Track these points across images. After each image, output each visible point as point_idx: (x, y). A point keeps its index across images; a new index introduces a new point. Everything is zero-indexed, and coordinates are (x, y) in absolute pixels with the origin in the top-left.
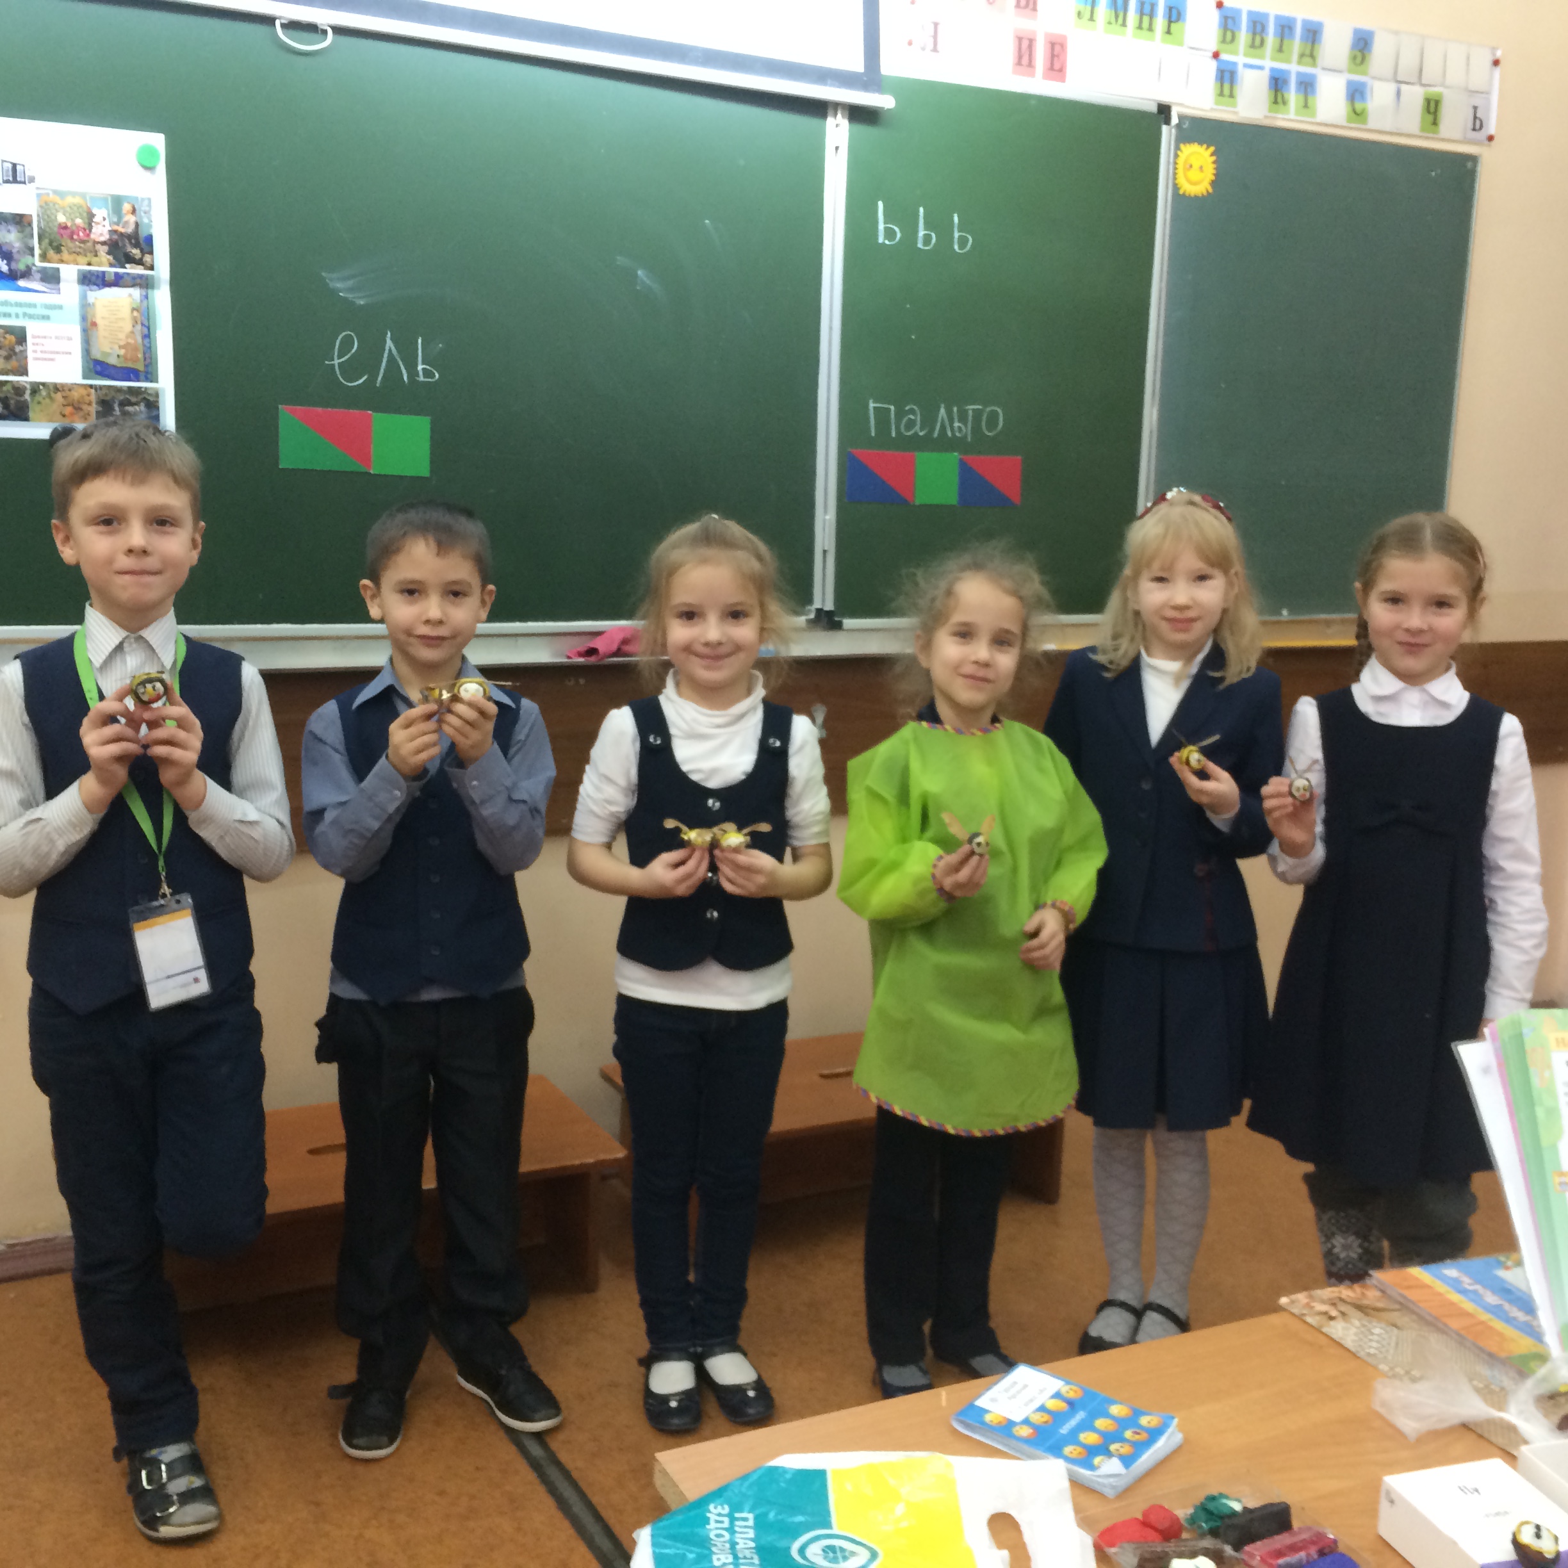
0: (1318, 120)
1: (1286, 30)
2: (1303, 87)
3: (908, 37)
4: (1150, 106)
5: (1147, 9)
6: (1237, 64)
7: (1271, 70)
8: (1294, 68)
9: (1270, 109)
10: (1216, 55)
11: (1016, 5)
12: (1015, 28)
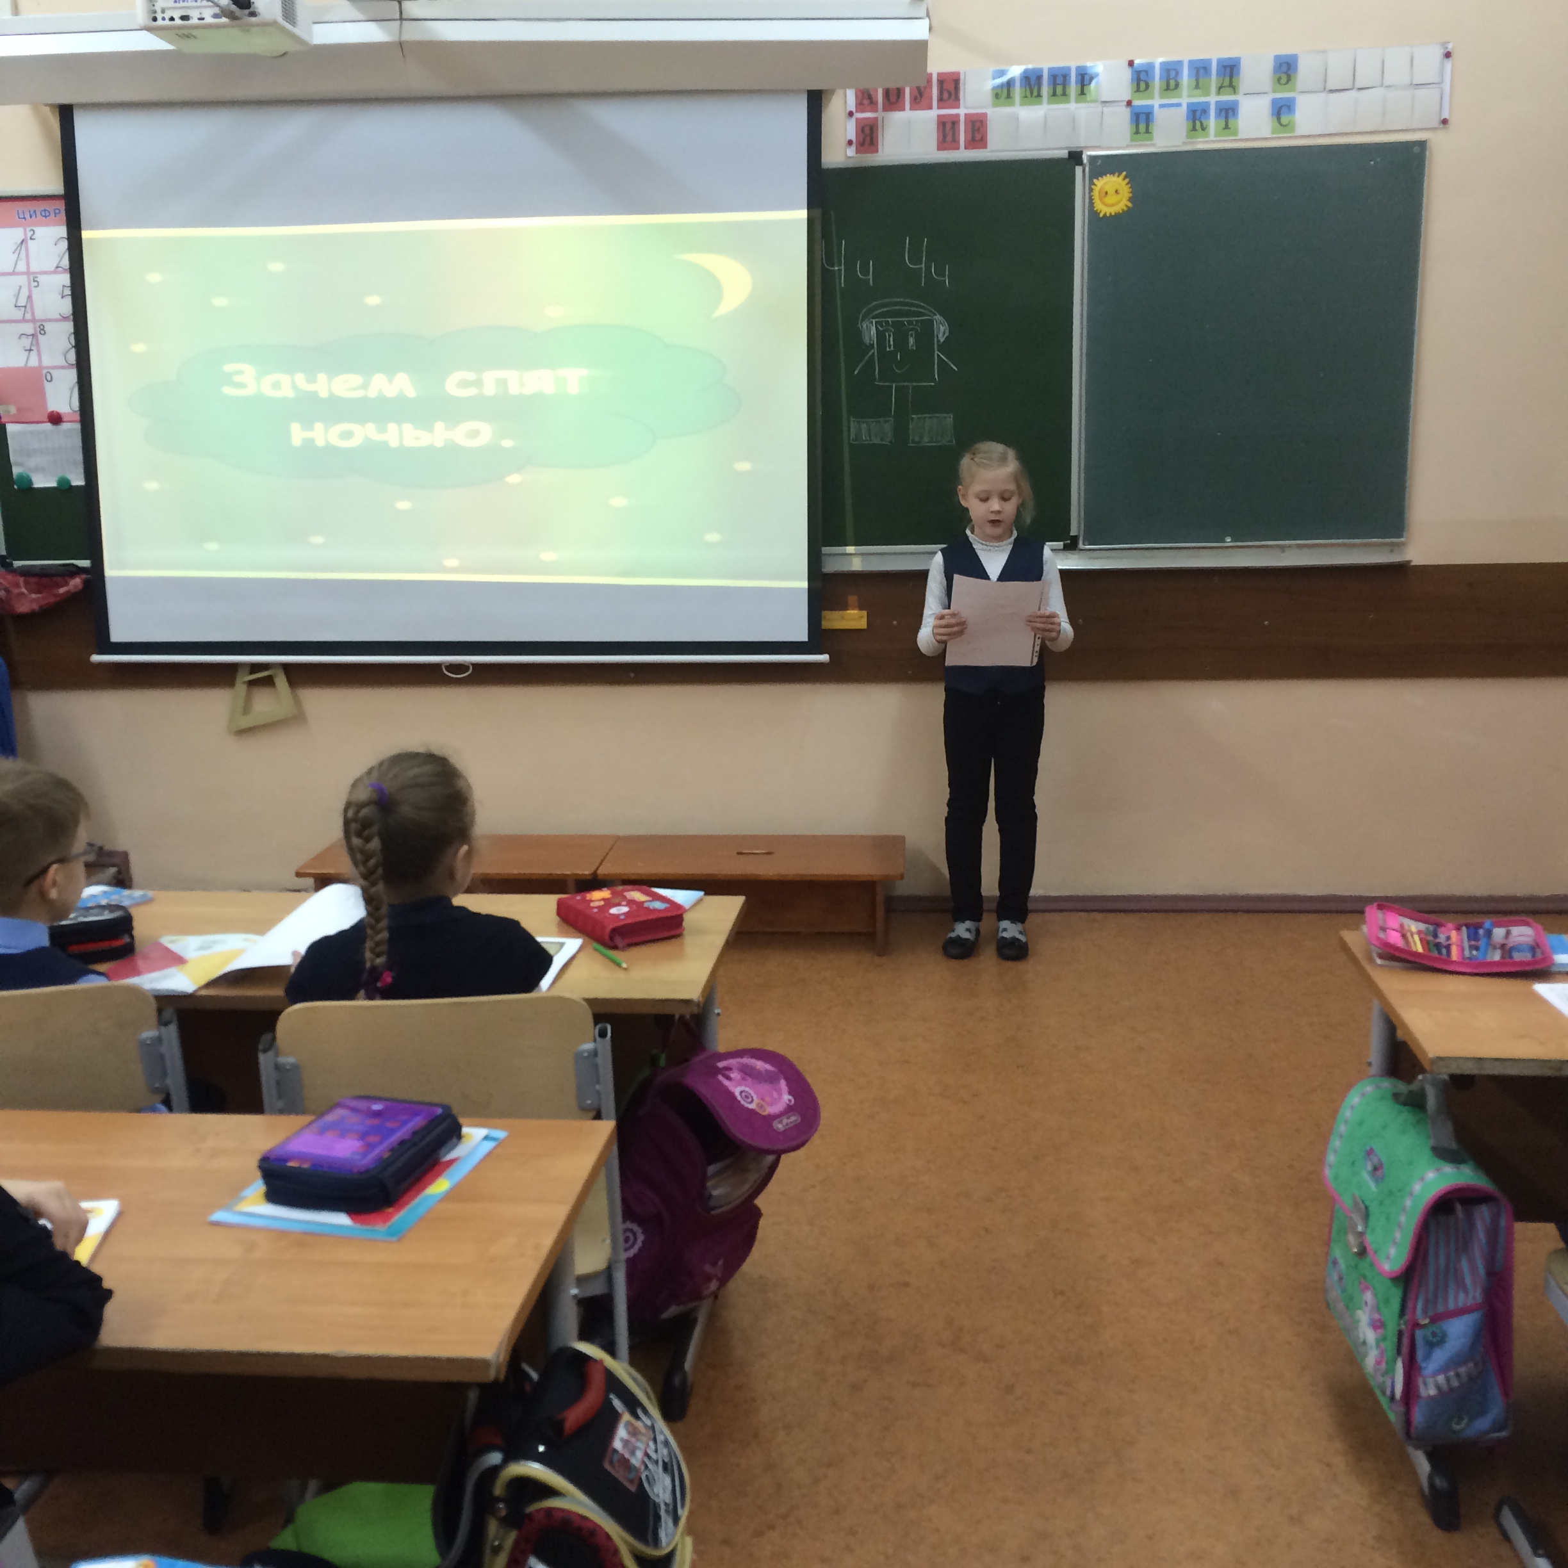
0: (1241, 138)
1: (1202, 71)
2: (1223, 113)
3: (848, 139)
4: (1064, 154)
5: (1060, 80)
6: (1152, 107)
7: (1189, 105)
8: (1213, 99)
9: (1188, 137)
10: (1129, 103)
11: (941, 100)
12: (939, 116)
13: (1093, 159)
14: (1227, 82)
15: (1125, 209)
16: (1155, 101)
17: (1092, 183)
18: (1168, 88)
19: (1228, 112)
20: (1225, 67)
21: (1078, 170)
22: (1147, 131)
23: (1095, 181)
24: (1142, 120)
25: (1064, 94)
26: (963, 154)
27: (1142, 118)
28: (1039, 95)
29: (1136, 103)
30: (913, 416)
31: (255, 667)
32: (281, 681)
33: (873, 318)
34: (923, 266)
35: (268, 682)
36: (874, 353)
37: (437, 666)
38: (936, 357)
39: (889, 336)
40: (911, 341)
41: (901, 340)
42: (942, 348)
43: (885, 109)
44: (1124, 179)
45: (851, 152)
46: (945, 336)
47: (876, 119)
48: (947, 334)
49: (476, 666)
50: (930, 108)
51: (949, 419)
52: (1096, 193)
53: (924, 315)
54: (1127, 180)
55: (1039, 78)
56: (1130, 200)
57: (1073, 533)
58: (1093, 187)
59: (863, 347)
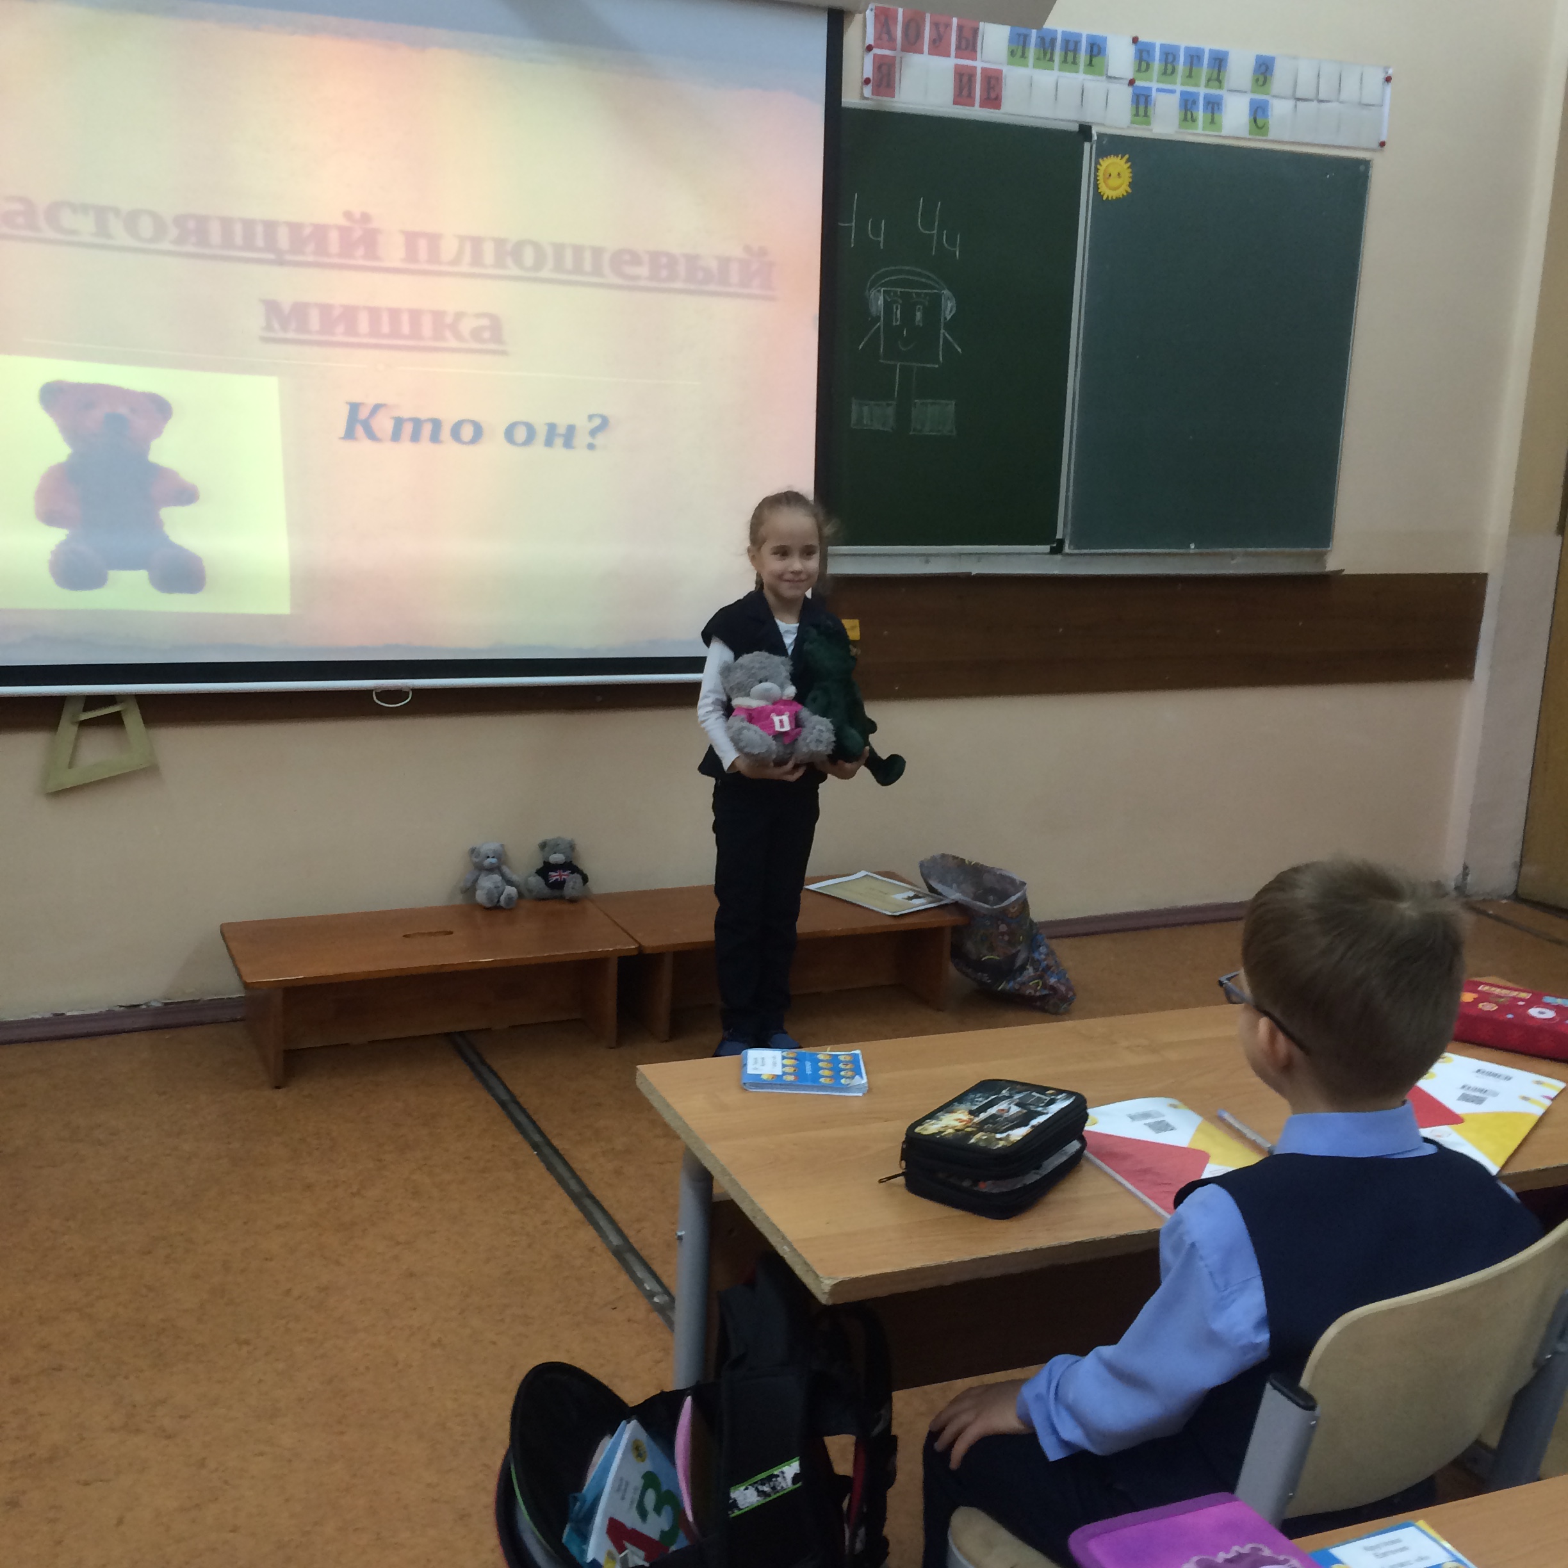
0: (1223, 133)
1: (1195, 59)
2: (1210, 107)
3: (865, 76)
4: (1075, 128)
5: (1071, 46)
6: (1150, 89)
7: (1183, 93)
8: (1202, 91)
9: (1180, 126)
10: (1131, 82)
11: (958, 48)
12: (957, 66)
13: (1100, 135)
14: (1215, 75)
15: (1125, 194)
16: (1152, 83)
17: (1097, 163)
18: (1165, 73)
19: (1214, 106)
20: (1215, 59)
21: (1087, 146)
22: (1146, 115)
24: (1142, 102)
25: (1075, 63)
26: (977, 112)
27: (1142, 100)
28: (1051, 60)
29: (1137, 83)
30: (916, 401)
31: (93, 701)
33: (883, 285)
36: (879, 327)
37: (367, 692)
38: (942, 335)
39: (897, 309)
40: (919, 315)
41: (908, 315)
42: (949, 326)
43: (904, 49)
44: (1126, 162)
45: (868, 91)
46: (952, 314)
47: (894, 58)
48: (953, 312)
49: (418, 692)
50: (948, 55)
51: (951, 406)
52: (1100, 173)
53: (933, 288)
54: (1129, 164)
56: (1130, 185)
57: (1059, 536)
58: (1099, 167)
59: (870, 319)
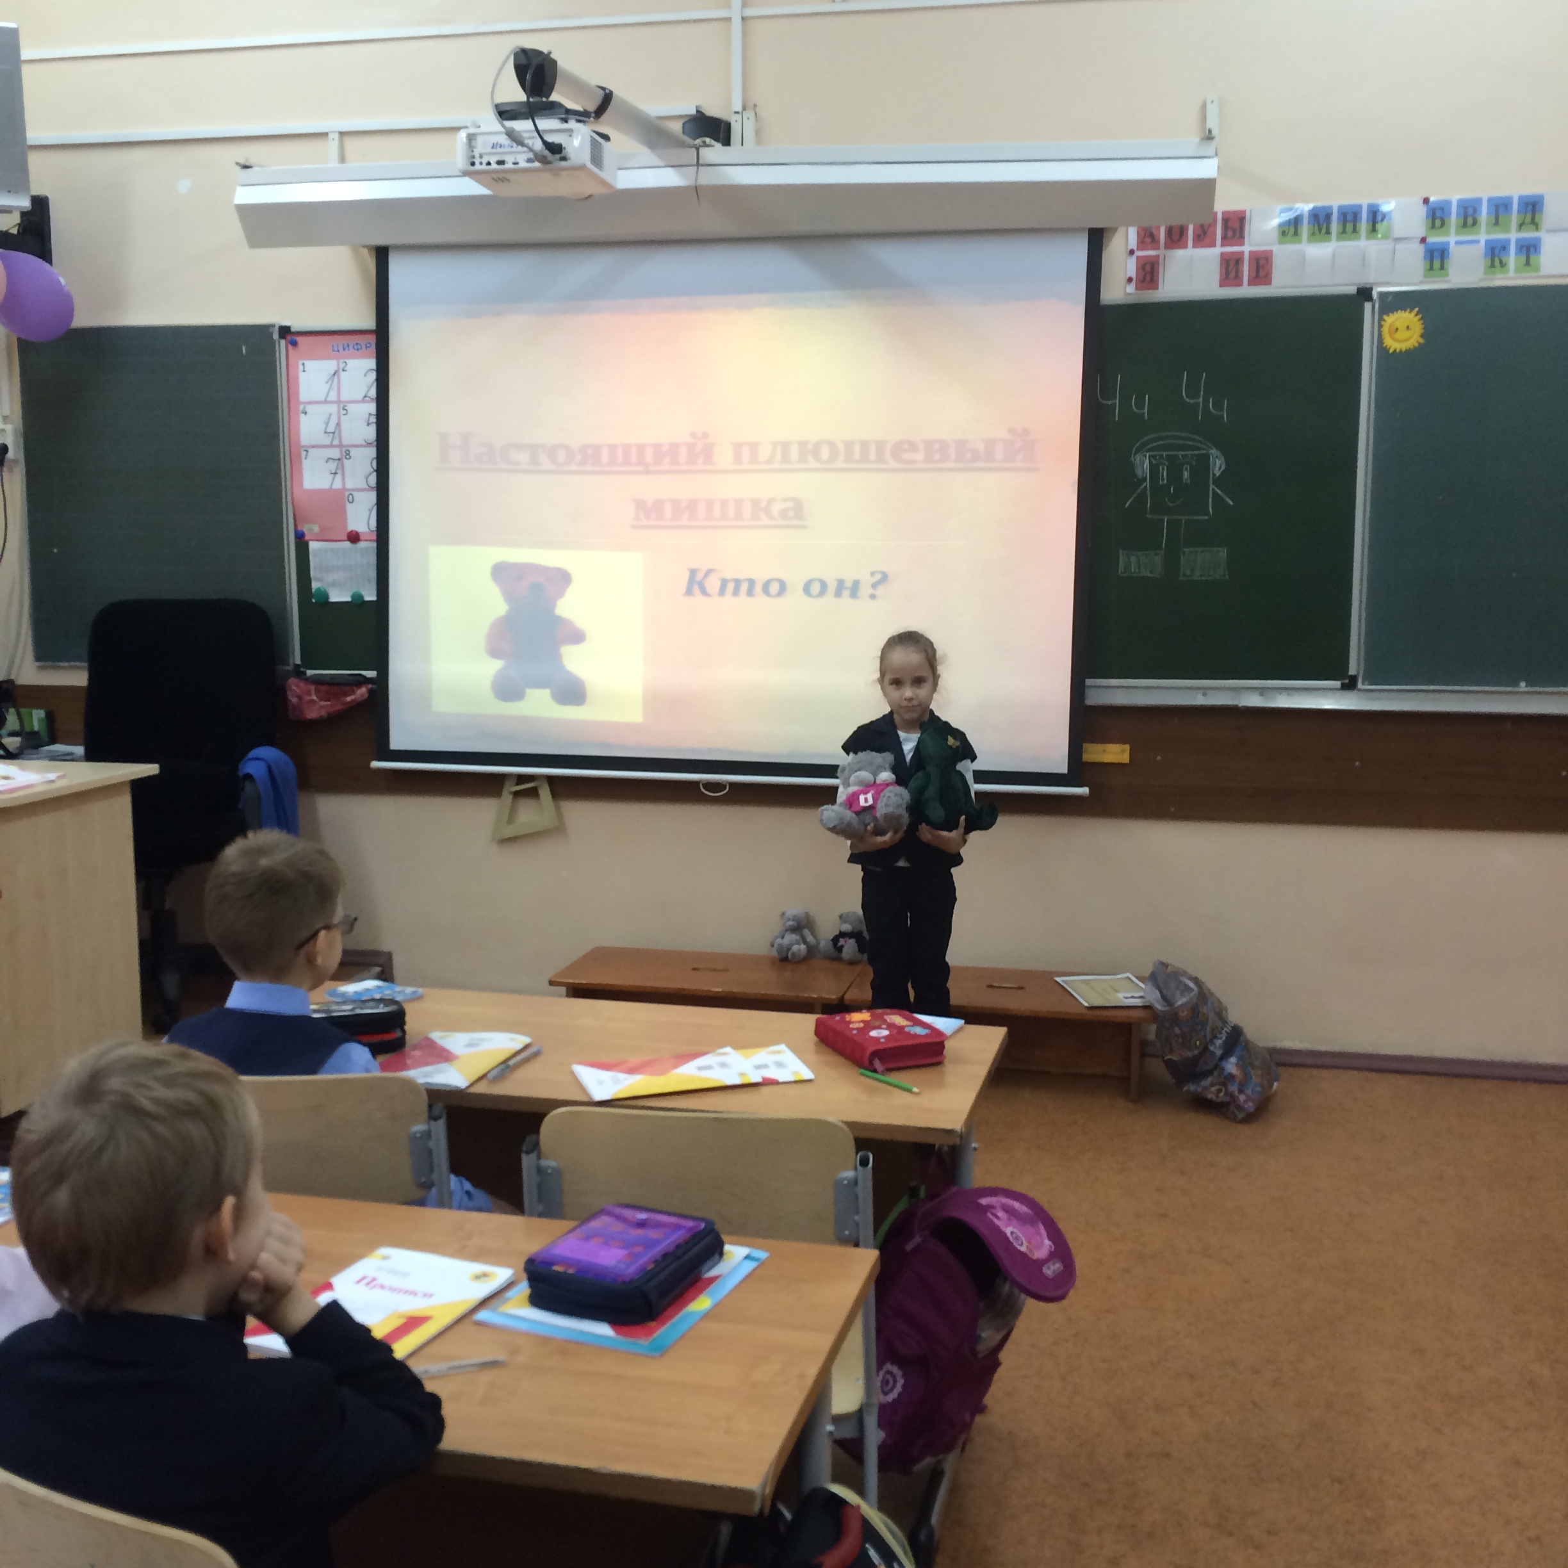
0: (1542, 273)
1: (1501, 209)
2: (1524, 250)
3: (1128, 276)
4: (1353, 290)
5: (1350, 217)
6: (1448, 243)
7: (1487, 242)
8: (1513, 236)
9: (1486, 273)
10: (1423, 240)
11: (1224, 238)
12: (1222, 254)
13: (1383, 295)
14: (1529, 218)
15: (1417, 345)
16: (1450, 238)
17: (1381, 319)
18: (1465, 225)
19: (1529, 249)
20: (1527, 204)
21: (1368, 306)
22: (1442, 268)
23: (1385, 317)
24: (1436, 257)
25: (1355, 230)
26: (1246, 291)
27: (1436, 254)
28: (1328, 232)
29: (1430, 240)
30: (1185, 550)
31: (522, 779)
32: (545, 792)
33: (1148, 451)
34: (1201, 399)
35: (533, 793)
36: (1146, 487)
37: (695, 784)
38: (1211, 489)
39: (1163, 469)
40: (1186, 475)
41: (1175, 475)
42: (1218, 481)
43: (1167, 247)
44: (1416, 315)
45: (1131, 289)
46: (1221, 471)
47: (1158, 257)
48: (1223, 468)
49: (734, 786)
50: (1213, 245)
51: (1223, 553)
52: (1385, 330)
53: (1199, 449)
54: (1420, 316)
55: (1328, 216)
56: (1422, 336)
57: (1352, 671)
58: (1383, 323)
59: (1135, 480)
